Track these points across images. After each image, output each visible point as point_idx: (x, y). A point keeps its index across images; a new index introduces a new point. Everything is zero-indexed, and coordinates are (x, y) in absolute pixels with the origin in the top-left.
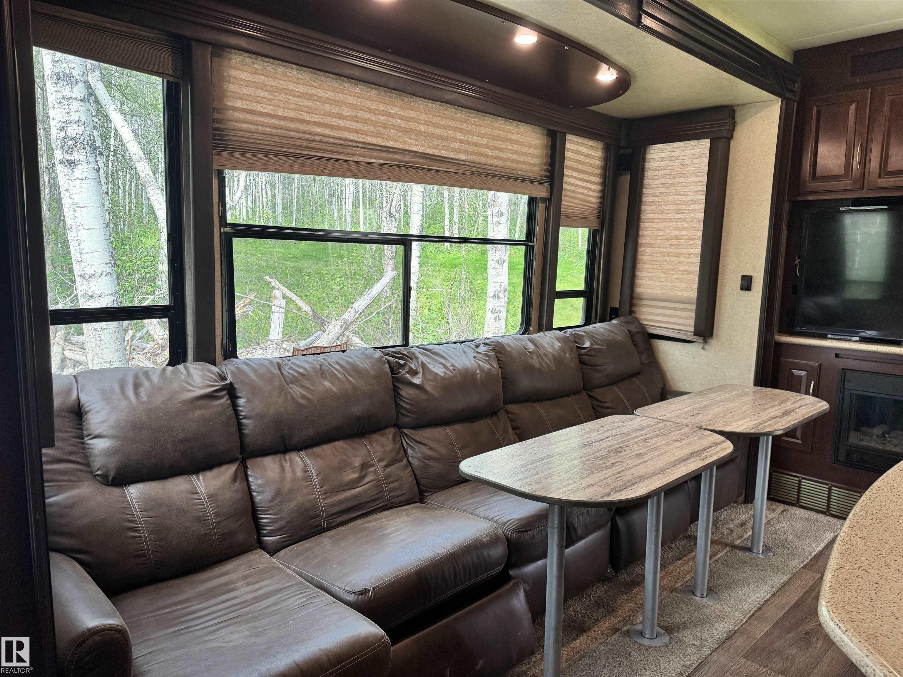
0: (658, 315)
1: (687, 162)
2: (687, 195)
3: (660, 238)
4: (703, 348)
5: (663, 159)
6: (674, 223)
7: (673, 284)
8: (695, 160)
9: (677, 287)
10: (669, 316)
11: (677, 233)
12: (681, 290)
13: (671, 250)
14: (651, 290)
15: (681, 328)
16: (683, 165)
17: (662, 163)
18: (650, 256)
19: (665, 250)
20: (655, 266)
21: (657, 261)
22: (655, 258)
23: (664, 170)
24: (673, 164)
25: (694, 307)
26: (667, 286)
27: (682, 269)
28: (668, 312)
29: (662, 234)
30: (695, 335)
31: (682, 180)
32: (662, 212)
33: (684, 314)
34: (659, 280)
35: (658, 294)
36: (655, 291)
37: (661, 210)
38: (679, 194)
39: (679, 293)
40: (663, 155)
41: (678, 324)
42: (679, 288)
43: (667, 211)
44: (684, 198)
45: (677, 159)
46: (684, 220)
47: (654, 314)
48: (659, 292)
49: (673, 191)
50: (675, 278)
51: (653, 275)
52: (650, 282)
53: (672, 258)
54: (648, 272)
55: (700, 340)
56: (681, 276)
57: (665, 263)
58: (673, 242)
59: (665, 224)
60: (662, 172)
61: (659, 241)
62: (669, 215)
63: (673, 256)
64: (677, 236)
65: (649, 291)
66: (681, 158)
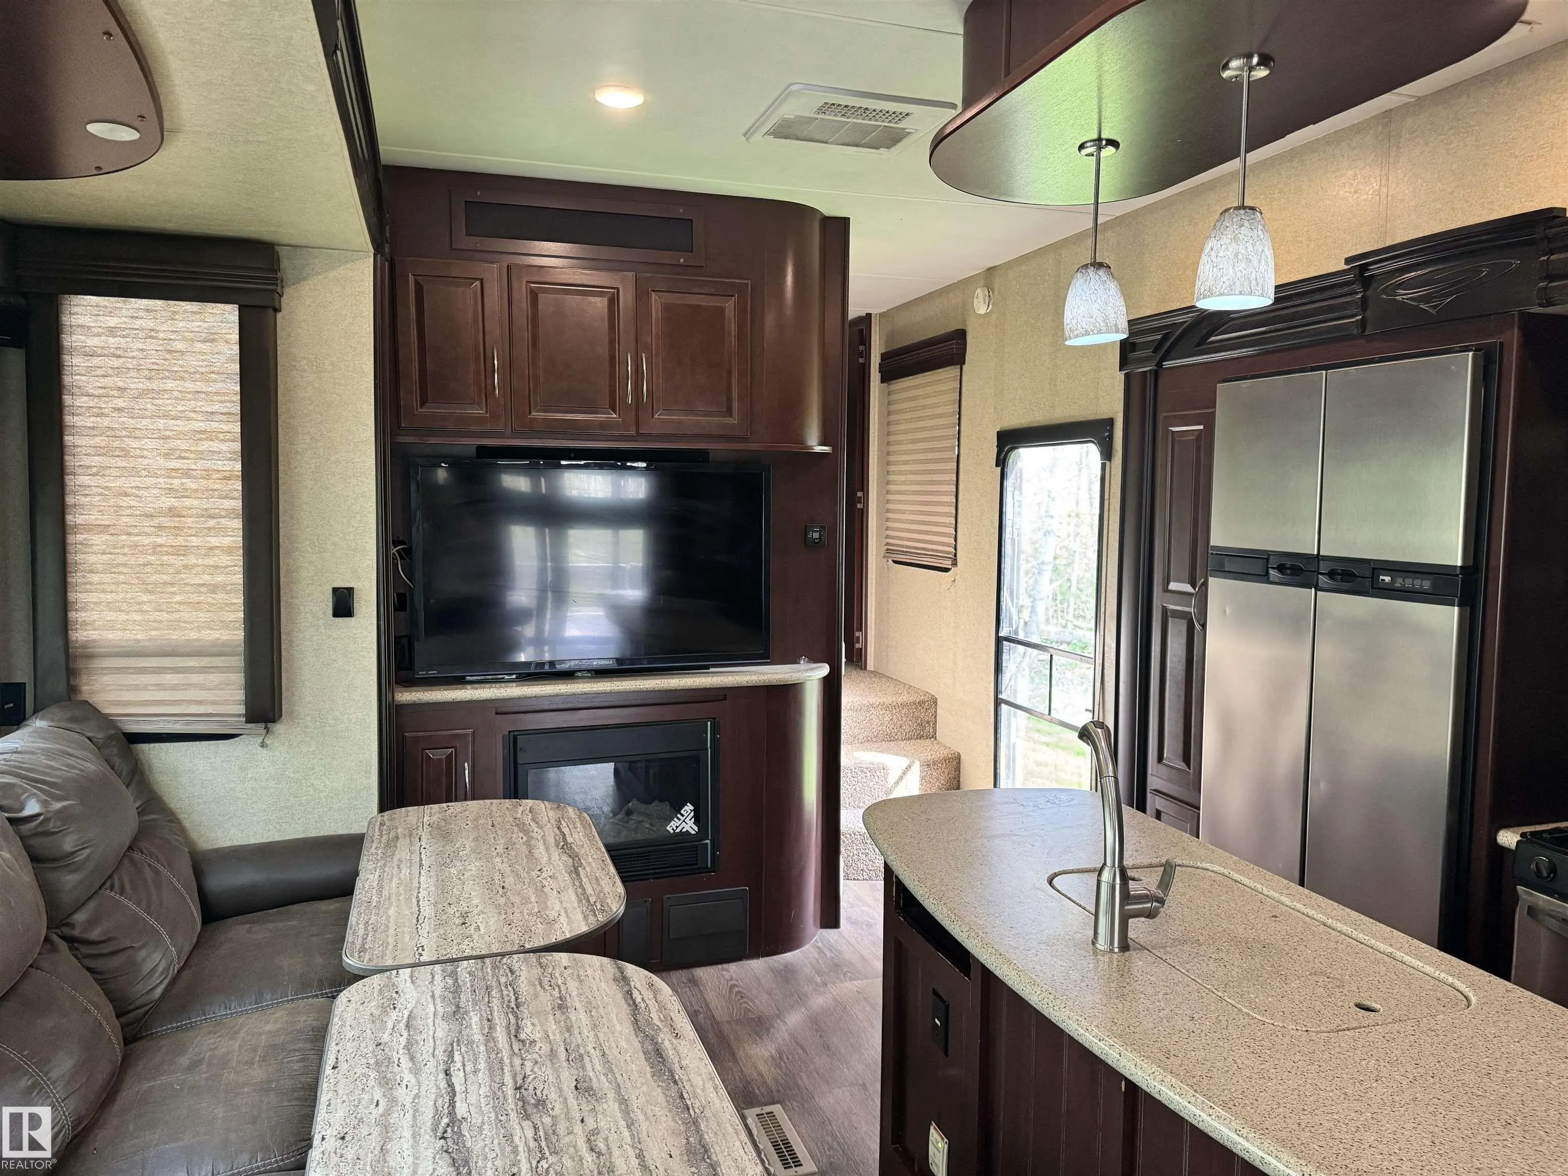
0: (145, 688)
1: (179, 346)
2: (189, 419)
3: (128, 512)
4: (263, 745)
5: (112, 331)
6: (161, 480)
7: (175, 616)
8: (199, 345)
9: (185, 622)
10: (174, 688)
11: (173, 502)
12: (199, 629)
13: (159, 541)
14: (119, 633)
15: (210, 710)
16: (169, 352)
17: (111, 340)
18: (104, 553)
19: (146, 541)
20: (122, 578)
21: (125, 565)
22: (121, 559)
23: (119, 357)
24: (141, 346)
25: (238, 661)
26: (160, 622)
27: (193, 582)
28: (169, 678)
29: (132, 503)
30: (248, 721)
31: (170, 384)
32: (126, 453)
33: (214, 678)
34: (137, 608)
35: (138, 641)
36: (128, 635)
37: (122, 450)
38: (166, 416)
39: (194, 635)
40: (112, 322)
41: (200, 703)
42: (192, 622)
43: (138, 452)
44: (180, 425)
45: (152, 337)
46: (187, 474)
47: (136, 688)
48: (139, 637)
49: (149, 406)
50: (180, 603)
51: (120, 597)
52: (111, 616)
53: (165, 558)
54: (104, 591)
55: (259, 728)
56: (194, 598)
57: (148, 569)
58: (166, 521)
59: (136, 481)
60: (116, 363)
61: (125, 519)
62: (146, 462)
63: (168, 554)
64: (171, 509)
65: (111, 636)
66: (161, 335)
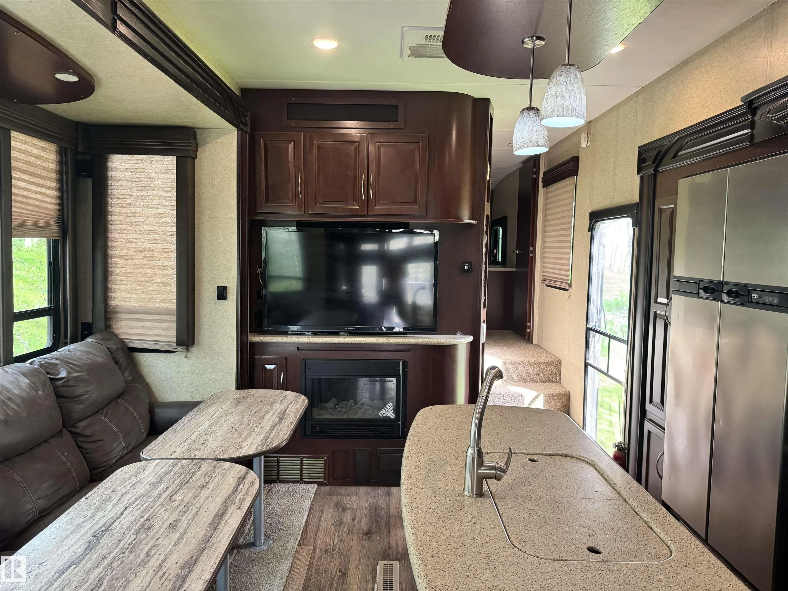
0: (137, 328)
1: (154, 175)
2: (157, 208)
3: (132, 249)
4: (186, 357)
5: (127, 170)
6: (145, 236)
7: (150, 296)
8: (161, 175)
9: (154, 299)
10: (149, 328)
11: (150, 245)
12: (160, 302)
13: (144, 262)
14: (128, 303)
15: (163, 339)
16: (149, 178)
17: (127, 174)
18: (122, 267)
19: (139, 262)
20: (129, 279)
21: (131, 273)
22: (129, 270)
23: (130, 181)
24: (138, 176)
25: (174, 318)
26: (144, 299)
27: (158, 281)
28: (148, 324)
29: (134, 246)
30: (177, 345)
31: (150, 193)
32: (132, 224)
33: (165, 325)
34: (135, 292)
35: (135, 307)
36: (131, 304)
37: (130, 222)
38: (148, 207)
39: (157, 305)
40: (127, 166)
41: (159, 336)
42: (155, 299)
43: (136, 223)
44: (154, 211)
45: (143, 172)
46: (156, 233)
47: (133, 327)
48: (136, 305)
49: (141, 203)
50: (152, 290)
51: (128, 287)
52: (125, 295)
53: (146, 270)
54: (122, 284)
55: (183, 349)
56: (157, 288)
57: (140, 275)
58: (147, 254)
59: (135, 236)
60: (129, 184)
61: (130, 253)
62: (139, 227)
63: (147, 268)
64: (149, 248)
65: (124, 304)
66: (146, 171)
